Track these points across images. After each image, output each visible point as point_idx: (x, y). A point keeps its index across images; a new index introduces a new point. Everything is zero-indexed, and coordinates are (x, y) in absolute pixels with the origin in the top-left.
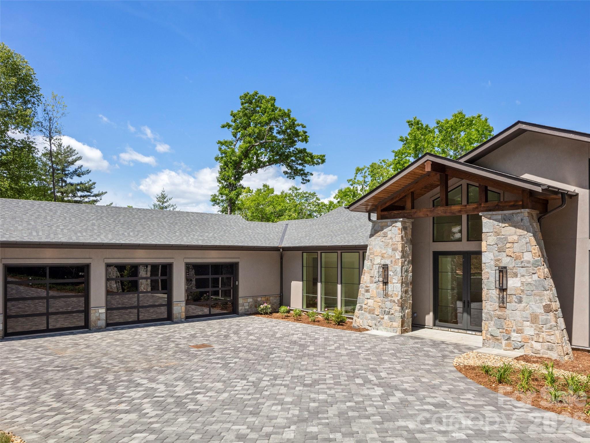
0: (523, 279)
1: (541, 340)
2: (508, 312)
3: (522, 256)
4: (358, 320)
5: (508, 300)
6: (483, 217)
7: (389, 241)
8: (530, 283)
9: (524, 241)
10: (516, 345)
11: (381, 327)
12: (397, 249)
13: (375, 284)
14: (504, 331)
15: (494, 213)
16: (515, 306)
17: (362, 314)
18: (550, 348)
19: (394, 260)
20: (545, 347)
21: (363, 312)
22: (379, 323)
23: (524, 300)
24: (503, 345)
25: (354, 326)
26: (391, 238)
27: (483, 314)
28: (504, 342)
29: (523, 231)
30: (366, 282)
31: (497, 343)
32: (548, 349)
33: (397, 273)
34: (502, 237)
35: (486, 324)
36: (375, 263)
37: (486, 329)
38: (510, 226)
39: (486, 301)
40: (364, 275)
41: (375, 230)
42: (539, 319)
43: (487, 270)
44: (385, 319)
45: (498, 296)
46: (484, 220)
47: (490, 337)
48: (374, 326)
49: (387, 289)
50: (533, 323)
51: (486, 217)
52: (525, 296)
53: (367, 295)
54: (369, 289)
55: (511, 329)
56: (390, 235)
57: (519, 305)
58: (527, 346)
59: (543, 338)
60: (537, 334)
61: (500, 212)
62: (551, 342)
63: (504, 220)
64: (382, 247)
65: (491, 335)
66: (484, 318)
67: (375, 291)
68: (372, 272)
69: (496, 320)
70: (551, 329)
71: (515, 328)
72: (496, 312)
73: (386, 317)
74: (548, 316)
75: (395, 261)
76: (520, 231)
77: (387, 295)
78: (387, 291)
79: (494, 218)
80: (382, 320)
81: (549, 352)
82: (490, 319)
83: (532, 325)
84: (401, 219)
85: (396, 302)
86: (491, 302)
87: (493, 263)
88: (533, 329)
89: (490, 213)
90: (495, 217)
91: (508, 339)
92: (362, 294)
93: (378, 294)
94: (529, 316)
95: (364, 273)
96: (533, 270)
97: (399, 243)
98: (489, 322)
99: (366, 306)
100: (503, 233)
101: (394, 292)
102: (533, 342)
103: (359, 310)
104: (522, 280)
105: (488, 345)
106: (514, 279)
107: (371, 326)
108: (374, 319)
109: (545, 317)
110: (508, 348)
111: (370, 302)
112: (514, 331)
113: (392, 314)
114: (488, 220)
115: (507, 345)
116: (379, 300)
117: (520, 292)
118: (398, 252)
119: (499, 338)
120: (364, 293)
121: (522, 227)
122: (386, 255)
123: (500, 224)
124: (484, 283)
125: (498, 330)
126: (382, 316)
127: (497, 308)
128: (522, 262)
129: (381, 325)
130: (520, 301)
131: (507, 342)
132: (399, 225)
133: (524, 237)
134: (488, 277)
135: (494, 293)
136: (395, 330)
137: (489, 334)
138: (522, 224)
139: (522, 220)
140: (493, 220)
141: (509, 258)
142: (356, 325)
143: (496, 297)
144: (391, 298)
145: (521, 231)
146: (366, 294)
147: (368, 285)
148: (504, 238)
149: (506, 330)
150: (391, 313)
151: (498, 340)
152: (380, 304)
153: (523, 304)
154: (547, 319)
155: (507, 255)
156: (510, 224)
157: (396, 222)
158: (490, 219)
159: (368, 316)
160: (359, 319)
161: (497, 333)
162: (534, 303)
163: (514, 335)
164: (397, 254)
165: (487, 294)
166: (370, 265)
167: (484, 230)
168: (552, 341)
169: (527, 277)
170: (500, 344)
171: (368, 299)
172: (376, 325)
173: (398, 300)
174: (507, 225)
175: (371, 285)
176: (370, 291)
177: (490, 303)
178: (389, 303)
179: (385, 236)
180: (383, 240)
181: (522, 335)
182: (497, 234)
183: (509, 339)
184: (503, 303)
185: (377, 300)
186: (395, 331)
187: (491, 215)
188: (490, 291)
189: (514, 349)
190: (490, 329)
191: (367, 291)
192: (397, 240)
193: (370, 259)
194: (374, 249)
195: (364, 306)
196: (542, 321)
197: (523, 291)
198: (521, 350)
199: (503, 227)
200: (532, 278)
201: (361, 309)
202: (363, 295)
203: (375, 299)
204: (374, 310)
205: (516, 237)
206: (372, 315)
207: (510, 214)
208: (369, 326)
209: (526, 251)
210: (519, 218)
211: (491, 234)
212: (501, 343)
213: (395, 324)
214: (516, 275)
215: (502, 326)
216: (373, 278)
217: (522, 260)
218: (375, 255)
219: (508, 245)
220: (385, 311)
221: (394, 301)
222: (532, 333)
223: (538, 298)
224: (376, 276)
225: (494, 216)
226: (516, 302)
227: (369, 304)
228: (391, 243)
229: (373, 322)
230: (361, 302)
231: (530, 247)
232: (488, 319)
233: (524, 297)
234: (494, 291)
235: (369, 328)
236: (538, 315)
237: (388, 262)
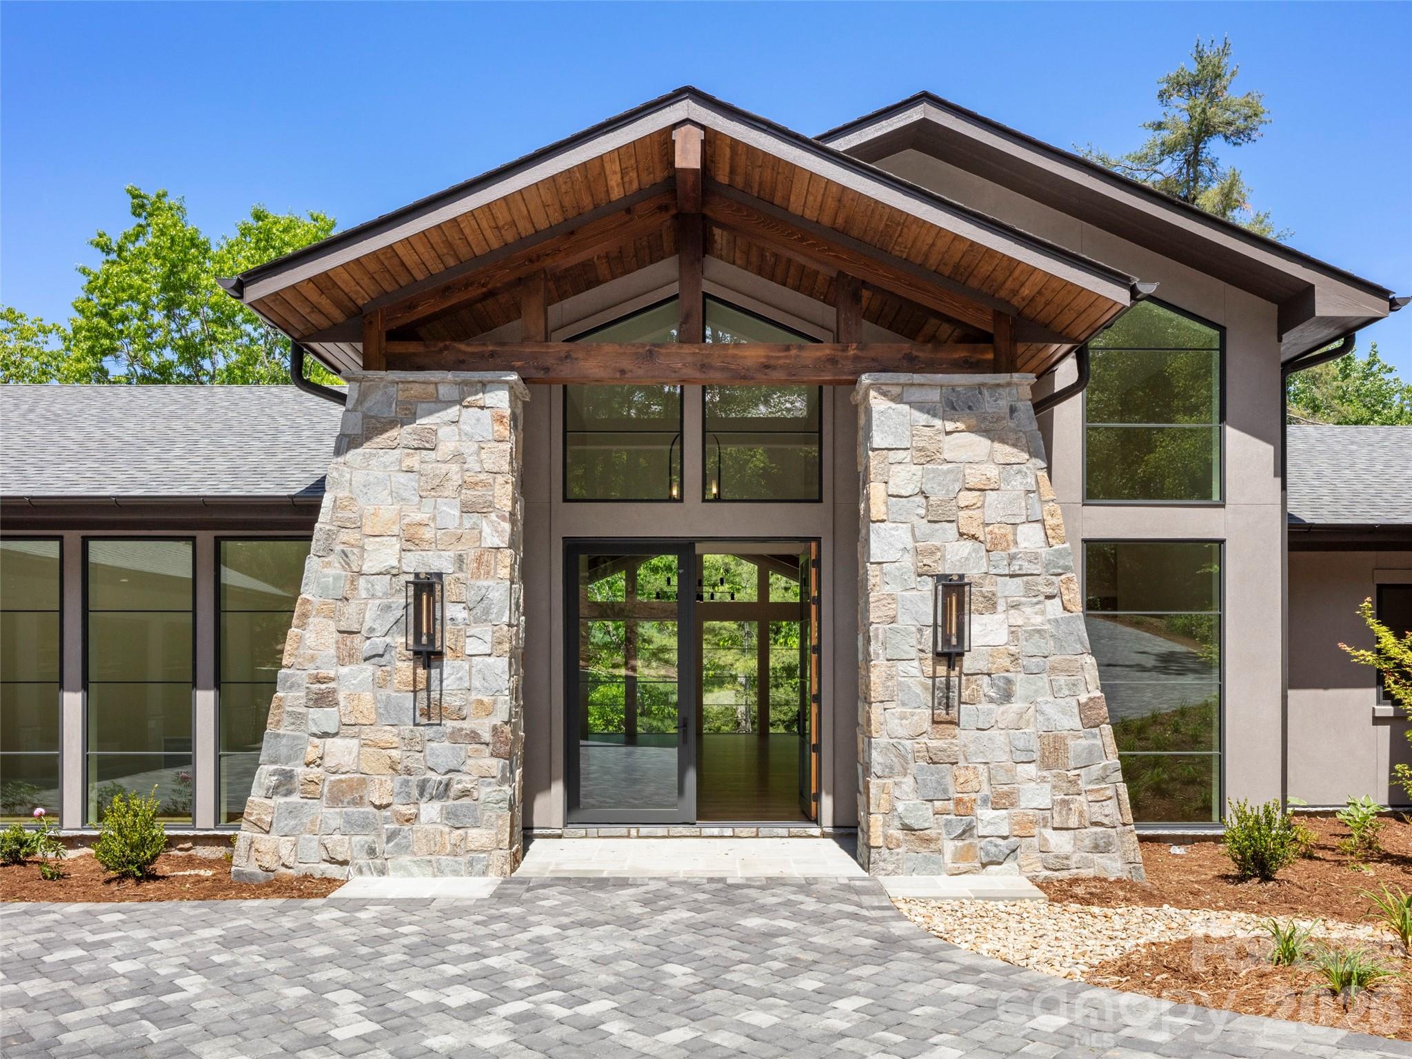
0: (1016, 618)
1: (1073, 821)
2: (964, 736)
3: (1010, 537)
4: (265, 842)
5: (966, 694)
6: (872, 393)
7: (444, 468)
8: (1038, 631)
9: (1019, 484)
10: (993, 849)
11: (405, 859)
12: (491, 504)
13: (369, 668)
14: (950, 805)
15: (918, 378)
16: (990, 713)
17: (292, 811)
18: (1101, 843)
19: (472, 554)
20: (1087, 842)
21: (295, 798)
22: (389, 840)
23: (1018, 690)
24: (948, 857)
25: (239, 874)
26: (458, 457)
27: (874, 754)
28: (949, 847)
29: (1015, 450)
30: (313, 658)
31: (925, 852)
32: (1096, 848)
33: (487, 611)
34: (946, 467)
35: (883, 789)
36: (365, 569)
37: (885, 806)
38: (970, 430)
39: (887, 705)
40: (302, 626)
41: (366, 417)
42: (1066, 750)
43: (887, 589)
44: (422, 819)
45: (930, 682)
46: (878, 404)
47: (899, 834)
48: (363, 860)
49: (435, 684)
50: (1048, 768)
51: (884, 394)
52: (1022, 675)
53: (324, 718)
54: (334, 691)
55: (973, 796)
56: (448, 441)
57: (1002, 708)
58: (1029, 847)
59: (1081, 814)
60: (1064, 801)
61: (940, 377)
62: (1103, 825)
63: (951, 407)
64: (405, 495)
65: (907, 828)
66: (876, 768)
67: (368, 696)
68: (351, 608)
69: (921, 769)
70: (1103, 779)
71: (986, 790)
72: (921, 739)
73: (430, 811)
74: (1094, 736)
75: (479, 560)
76: (1005, 452)
77: (434, 711)
78: (435, 695)
79: (912, 399)
80: (406, 827)
81: (1096, 857)
82: (898, 768)
83: (1045, 773)
84: (513, 377)
85: (487, 737)
86: (904, 704)
87: (908, 561)
88: (1048, 786)
89: (903, 377)
90: (916, 395)
91: (964, 832)
92: (290, 714)
93: (387, 712)
94: (1036, 745)
95: (305, 615)
96: (1050, 584)
97: (500, 479)
98: (898, 779)
99: (314, 772)
100: (947, 455)
101: (474, 696)
102: (1048, 833)
103: (275, 791)
104: (1012, 622)
105: (890, 867)
106: (987, 618)
107: (344, 863)
108: (365, 825)
109: (1084, 742)
110: (963, 866)
111: (342, 751)
112: (985, 801)
113: (465, 793)
114: (893, 405)
115: (960, 856)
116: (388, 737)
117: (1006, 662)
118: (493, 516)
119: (932, 833)
120: (303, 710)
121: (1012, 436)
122: (428, 534)
123: (938, 423)
124: (877, 636)
125: (929, 805)
126: (412, 810)
127: (927, 725)
128: (1012, 558)
129: (405, 849)
130: (1007, 696)
131: (960, 843)
132: (500, 400)
133: (1019, 472)
134: (892, 613)
135: (916, 672)
136: (479, 860)
137: (897, 823)
138: (1012, 424)
139: (1013, 410)
140: (909, 403)
141: (969, 545)
142: (252, 868)
143: (922, 684)
144: (458, 724)
145: (1007, 449)
146: (314, 713)
147: (323, 672)
148: (949, 471)
149: (959, 802)
150: (456, 788)
151: (928, 841)
152: (395, 754)
153: (1016, 706)
154: (1090, 750)
155: (961, 535)
156: (973, 422)
157: (484, 386)
158: (898, 399)
159: (332, 816)
160: (273, 836)
161: (923, 816)
162: (1051, 699)
163: (986, 814)
164: (487, 529)
165: (890, 677)
166: (337, 578)
167: (878, 440)
168: (1106, 821)
169: (1028, 610)
170: (936, 855)
171: (325, 735)
172: (372, 852)
173: (495, 729)
174: (961, 426)
175: (344, 671)
176: (341, 697)
177: (899, 710)
178: (447, 743)
179: (427, 445)
180: (414, 461)
181: (1012, 811)
182: (927, 456)
183: (968, 831)
184: (948, 706)
185: (379, 735)
186: (479, 867)
187: (903, 385)
188: (901, 666)
189: (984, 866)
190: (900, 807)
191: (323, 700)
192: (487, 466)
193: (338, 548)
194: (361, 502)
195: (300, 771)
196: (1077, 757)
197: (1014, 658)
198: (1009, 865)
199: (948, 433)
200: (1043, 613)
201: (285, 783)
202: (298, 718)
203: (368, 733)
204: (362, 783)
205: (993, 472)
206: (351, 809)
207: (970, 387)
208: (332, 861)
209: (1023, 519)
210: (1004, 404)
211: (901, 455)
212: (940, 851)
213: (478, 836)
214: (991, 604)
215: (945, 791)
216: (357, 639)
217: (1013, 550)
218: (367, 530)
219: (966, 498)
220: (422, 787)
221: (474, 737)
222: (1047, 803)
223: (1062, 679)
224: (372, 630)
225: (913, 390)
226: (992, 700)
227: (329, 762)
228: (456, 479)
229: (356, 839)
230: (284, 751)
231: (1037, 506)
232: (891, 768)
233: (1019, 678)
234: (916, 663)
235: (333, 871)
236: (1064, 739)
237: (439, 561)
